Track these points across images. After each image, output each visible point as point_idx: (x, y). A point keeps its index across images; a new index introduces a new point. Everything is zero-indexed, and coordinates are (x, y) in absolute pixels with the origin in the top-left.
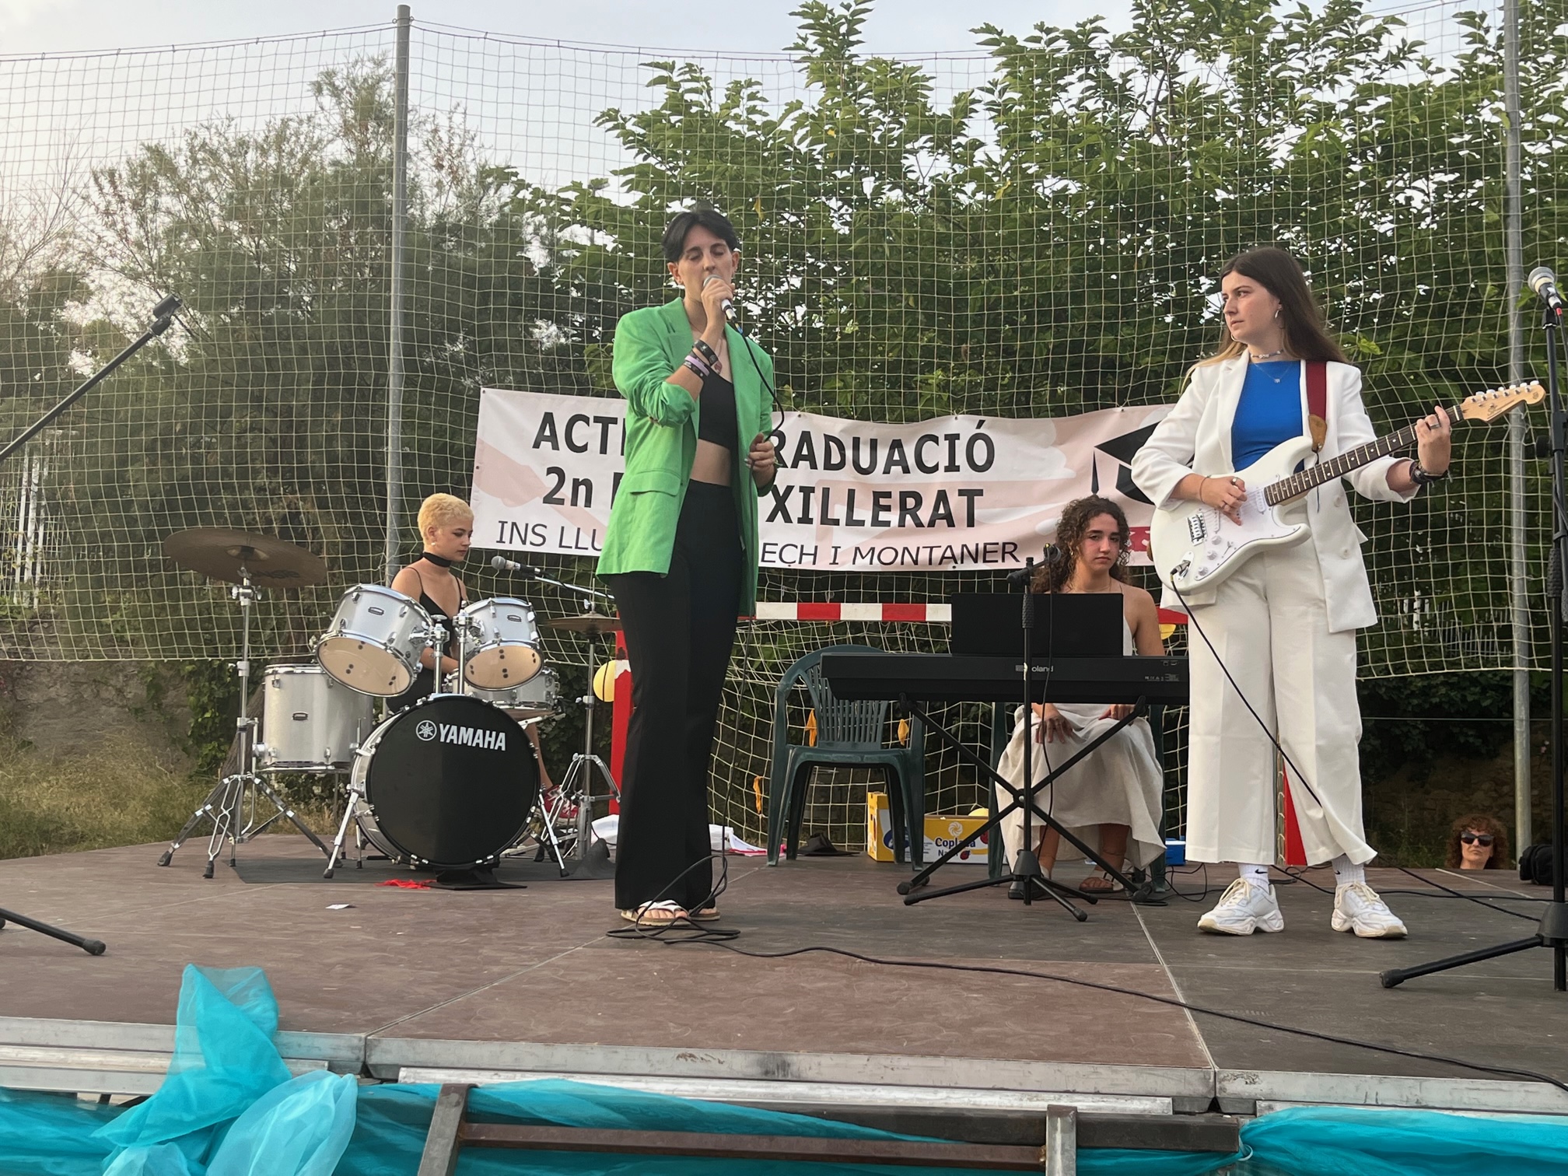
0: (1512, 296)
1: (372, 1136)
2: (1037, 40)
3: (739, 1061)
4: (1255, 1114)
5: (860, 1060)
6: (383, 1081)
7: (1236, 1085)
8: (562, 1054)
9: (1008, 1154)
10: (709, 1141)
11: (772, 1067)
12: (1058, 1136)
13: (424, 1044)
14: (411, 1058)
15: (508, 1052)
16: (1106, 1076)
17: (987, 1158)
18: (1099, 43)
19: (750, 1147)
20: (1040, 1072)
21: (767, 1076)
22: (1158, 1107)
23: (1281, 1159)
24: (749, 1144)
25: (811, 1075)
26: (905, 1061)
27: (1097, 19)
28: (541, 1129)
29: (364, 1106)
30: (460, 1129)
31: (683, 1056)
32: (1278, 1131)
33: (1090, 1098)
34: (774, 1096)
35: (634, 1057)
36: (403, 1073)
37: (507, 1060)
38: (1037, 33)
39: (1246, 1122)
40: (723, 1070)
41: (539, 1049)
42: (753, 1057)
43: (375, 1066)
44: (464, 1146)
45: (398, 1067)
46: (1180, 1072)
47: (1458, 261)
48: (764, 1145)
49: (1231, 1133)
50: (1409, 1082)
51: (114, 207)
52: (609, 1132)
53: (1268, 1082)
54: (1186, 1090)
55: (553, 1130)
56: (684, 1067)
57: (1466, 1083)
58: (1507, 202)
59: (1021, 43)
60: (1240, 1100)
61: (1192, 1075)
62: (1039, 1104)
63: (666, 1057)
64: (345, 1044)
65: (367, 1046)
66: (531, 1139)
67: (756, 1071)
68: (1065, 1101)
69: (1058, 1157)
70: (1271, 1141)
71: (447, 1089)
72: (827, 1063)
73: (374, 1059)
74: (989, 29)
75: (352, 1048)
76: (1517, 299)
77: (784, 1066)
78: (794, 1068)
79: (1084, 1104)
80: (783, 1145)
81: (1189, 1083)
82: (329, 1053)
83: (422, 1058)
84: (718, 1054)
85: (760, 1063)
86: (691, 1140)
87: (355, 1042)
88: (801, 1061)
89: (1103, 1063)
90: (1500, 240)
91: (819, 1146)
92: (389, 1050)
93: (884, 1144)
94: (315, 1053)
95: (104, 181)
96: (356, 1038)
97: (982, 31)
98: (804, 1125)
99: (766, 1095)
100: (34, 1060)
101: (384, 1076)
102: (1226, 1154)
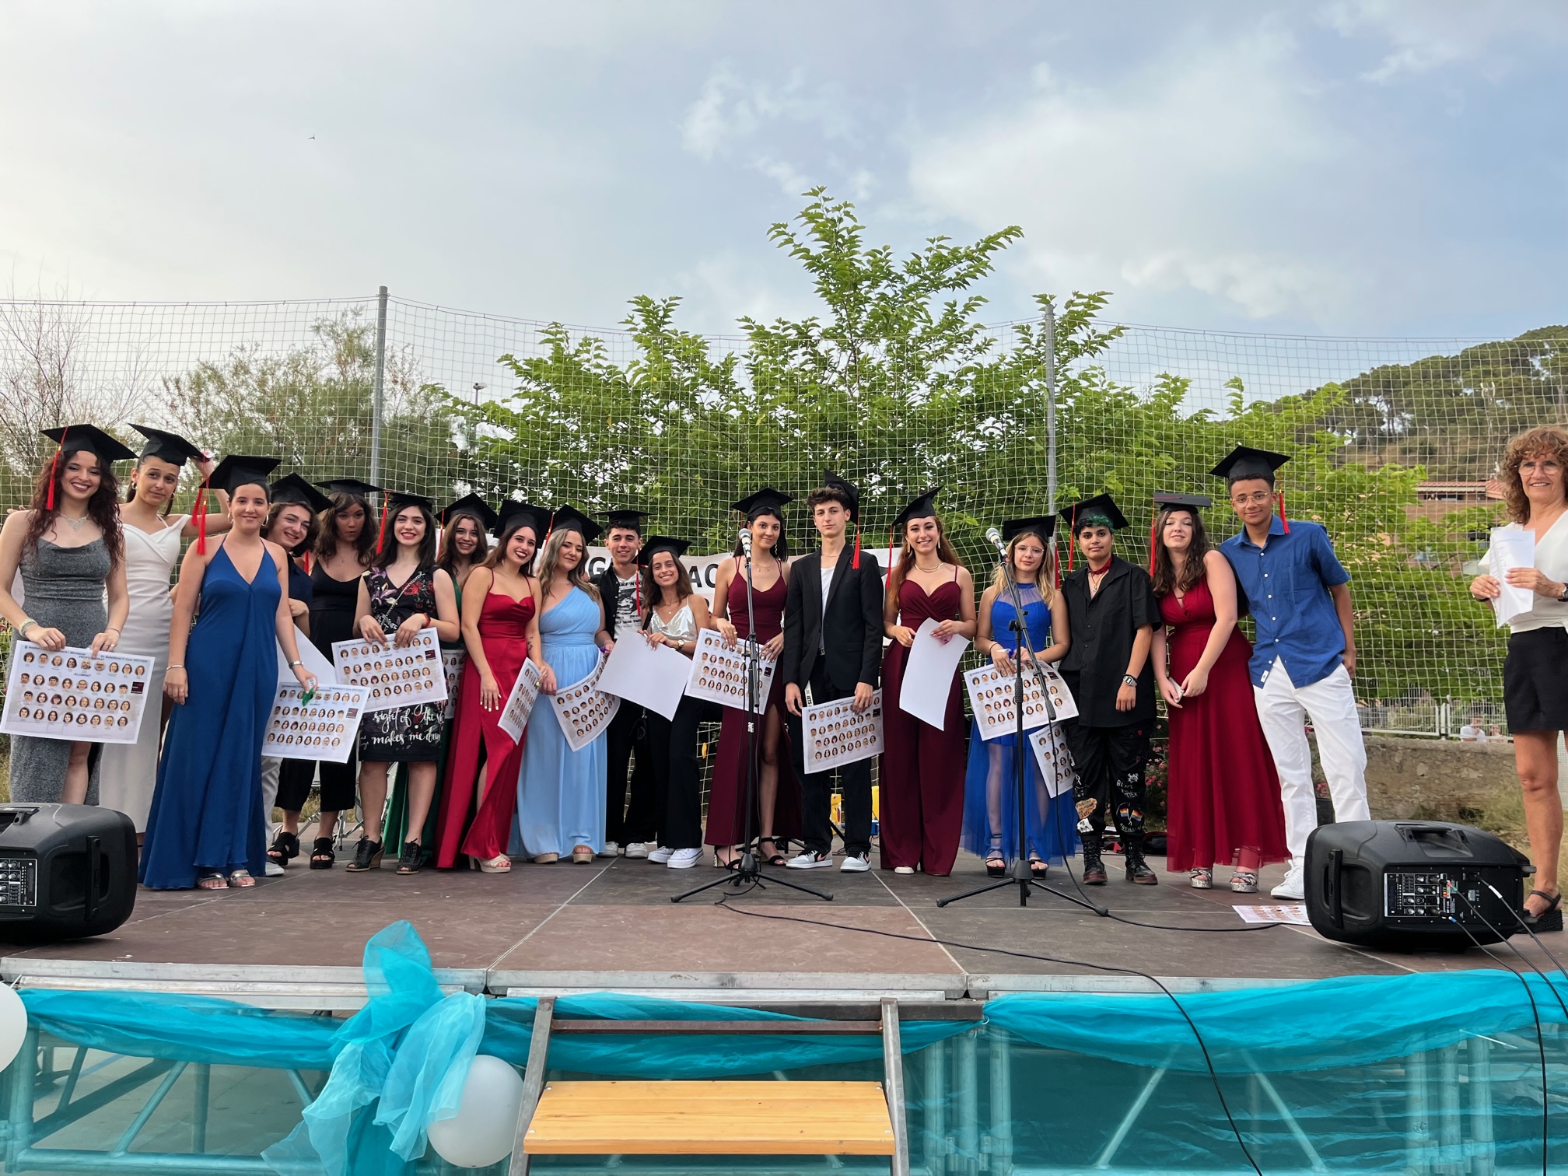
0: (1050, 494)
1: (497, 1029)
2: (777, 328)
3: (707, 978)
4: (987, 998)
5: (774, 976)
6: (497, 996)
7: (978, 983)
8: (604, 977)
9: (863, 1026)
10: (696, 1025)
11: (726, 981)
12: (889, 1015)
13: (522, 973)
14: (515, 981)
15: (573, 977)
16: (909, 980)
17: (851, 1029)
18: (814, 333)
19: (719, 1028)
20: (874, 978)
21: (723, 986)
22: (936, 997)
23: (1004, 1022)
24: (719, 1026)
25: (747, 985)
26: (800, 975)
27: (814, 319)
28: (599, 1021)
29: (490, 1012)
30: (552, 1023)
31: (675, 976)
32: (1003, 1007)
33: (901, 993)
34: (727, 997)
35: (647, 977)
36: (509, 991)
37: (572, 981)
38: (777, 324)
39: (983, 1002)
40: (698, 984)
41: (590, 974)
42: (714, 976)
43: (492, 987)
44: (555, 1033)
45: (507, 987)
46: (949, 976)
47: (1021, 473)
48: (727, 1026)
49: (978, 1010)
50: (1067, 978)
51: (177, 402)
52: (638, 1022)
53: (995, 981)
54: (951, 986)
55: (606, 1021)
56: (675, 982)
57: (1096, 977)
58: (1048, 439)
59: (767, 329)
60: (980, 991)
61: (955, 978)
62: (874, 997)
63: (664, 977)
64: (473, 975)
65: (488, 974)
66: (594, 1028)
67: (716, 984)
68: (887, 995)
69: (890, 1026)
70: (1000, 1013)
71: (543, 1001)
72: (756, 977)
73: (491, 984)
74: (747, 320)
75: (479, 977)
76: (1054, 496)
77: (732, 980)
78: (738, 982)
79: (900, 996)
80: (738, 1025)
81: (955, 983)
82: (465, 980)
83: (521, 981)
84: (694, 975)
85: (719, 979)
86: (686, 1025)
87: (481, 973)
88: (741, 977)
89: (906, 972)
90: (1044, 461)
91: (758, 1026)
92: (501, 978)
93: (795, 1023)
94: (456, 981)
95: (171, 386)
96: (480, 972)
97: (743, 320)
98: (749, 1014)
99: (723, 997)
100: (278, 991)
101: (497, 992)
102: (975, 1022)
